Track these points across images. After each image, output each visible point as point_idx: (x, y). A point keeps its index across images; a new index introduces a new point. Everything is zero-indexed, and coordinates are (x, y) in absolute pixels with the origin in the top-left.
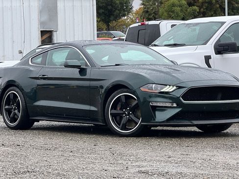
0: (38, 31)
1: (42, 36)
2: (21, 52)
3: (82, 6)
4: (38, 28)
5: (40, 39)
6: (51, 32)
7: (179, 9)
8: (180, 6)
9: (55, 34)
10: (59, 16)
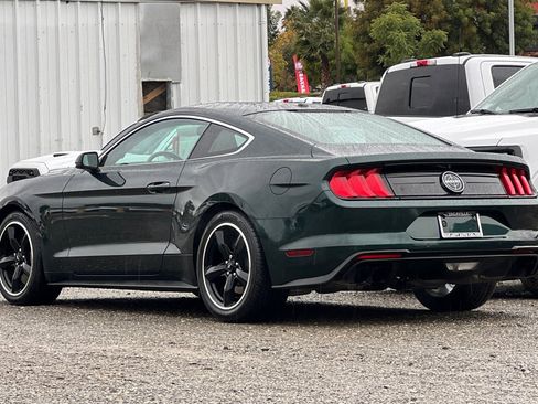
0: (138, 81)
1: (145, 93)
2: (98, 132)
3: (235, 25)
4: (137, 76)
5: (142, 103)
6: (164, 85)
7: (404, 34)
8: (406, 29)
9: (174, 88)
10: (184, 48)
